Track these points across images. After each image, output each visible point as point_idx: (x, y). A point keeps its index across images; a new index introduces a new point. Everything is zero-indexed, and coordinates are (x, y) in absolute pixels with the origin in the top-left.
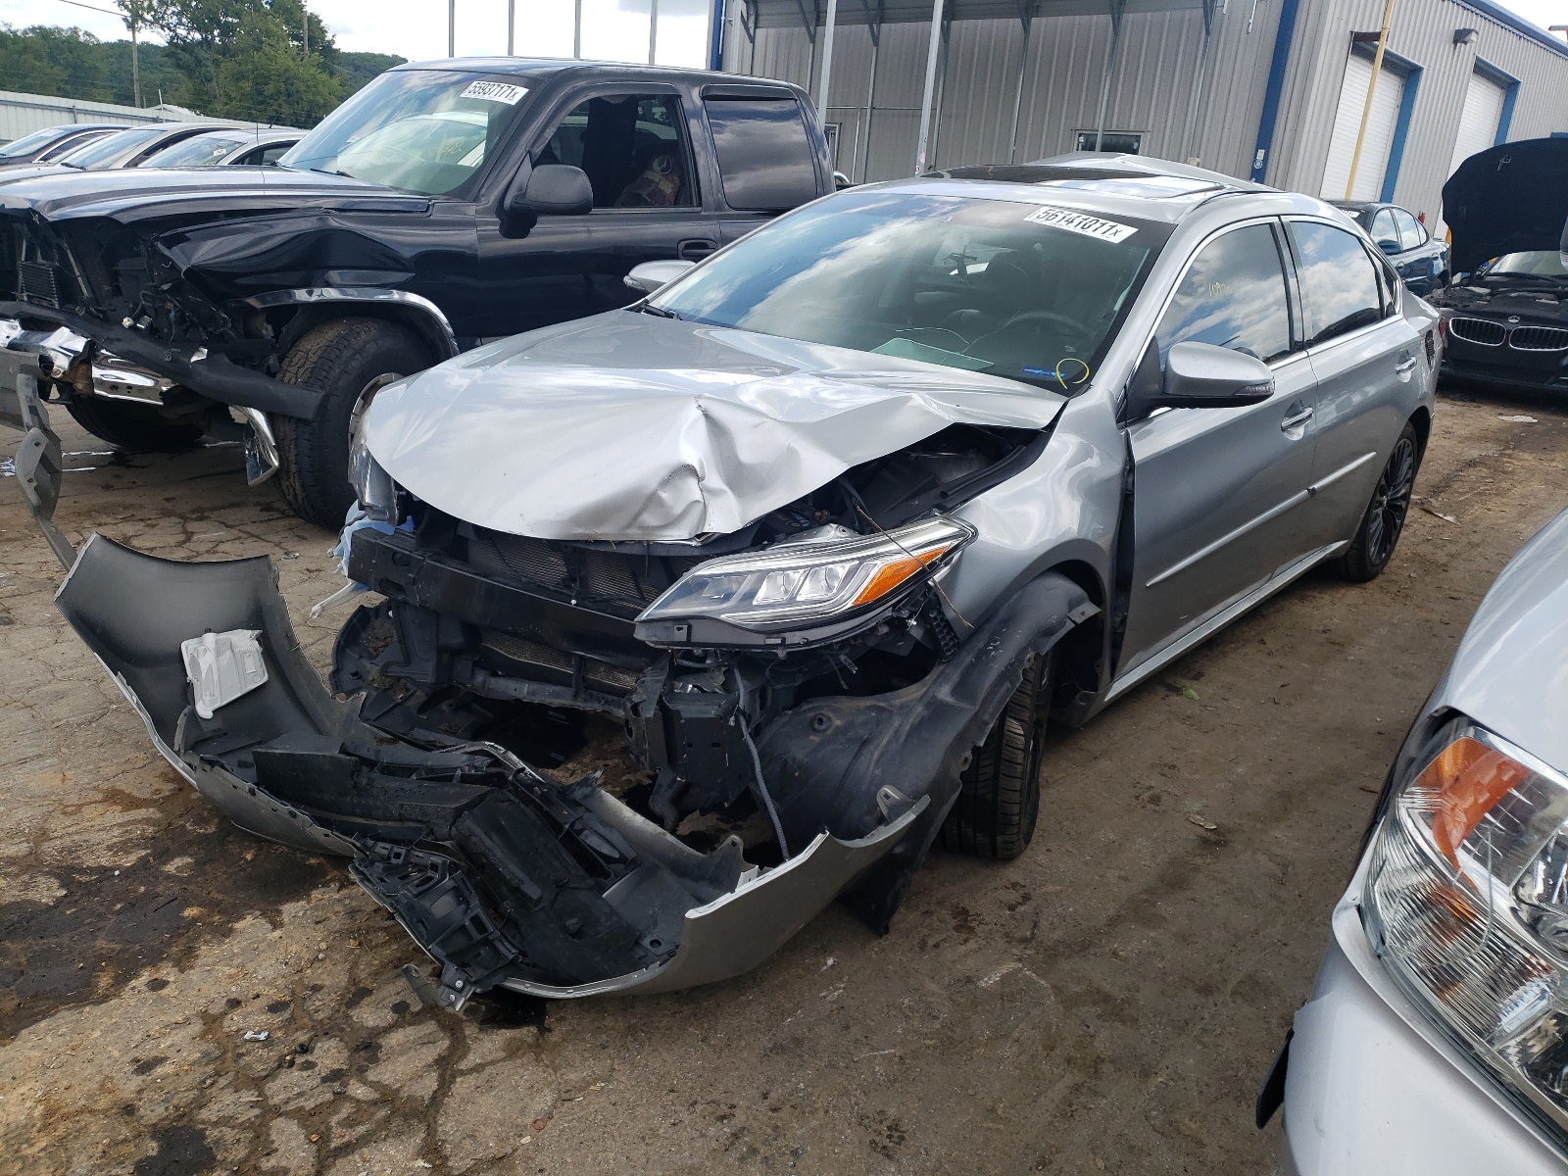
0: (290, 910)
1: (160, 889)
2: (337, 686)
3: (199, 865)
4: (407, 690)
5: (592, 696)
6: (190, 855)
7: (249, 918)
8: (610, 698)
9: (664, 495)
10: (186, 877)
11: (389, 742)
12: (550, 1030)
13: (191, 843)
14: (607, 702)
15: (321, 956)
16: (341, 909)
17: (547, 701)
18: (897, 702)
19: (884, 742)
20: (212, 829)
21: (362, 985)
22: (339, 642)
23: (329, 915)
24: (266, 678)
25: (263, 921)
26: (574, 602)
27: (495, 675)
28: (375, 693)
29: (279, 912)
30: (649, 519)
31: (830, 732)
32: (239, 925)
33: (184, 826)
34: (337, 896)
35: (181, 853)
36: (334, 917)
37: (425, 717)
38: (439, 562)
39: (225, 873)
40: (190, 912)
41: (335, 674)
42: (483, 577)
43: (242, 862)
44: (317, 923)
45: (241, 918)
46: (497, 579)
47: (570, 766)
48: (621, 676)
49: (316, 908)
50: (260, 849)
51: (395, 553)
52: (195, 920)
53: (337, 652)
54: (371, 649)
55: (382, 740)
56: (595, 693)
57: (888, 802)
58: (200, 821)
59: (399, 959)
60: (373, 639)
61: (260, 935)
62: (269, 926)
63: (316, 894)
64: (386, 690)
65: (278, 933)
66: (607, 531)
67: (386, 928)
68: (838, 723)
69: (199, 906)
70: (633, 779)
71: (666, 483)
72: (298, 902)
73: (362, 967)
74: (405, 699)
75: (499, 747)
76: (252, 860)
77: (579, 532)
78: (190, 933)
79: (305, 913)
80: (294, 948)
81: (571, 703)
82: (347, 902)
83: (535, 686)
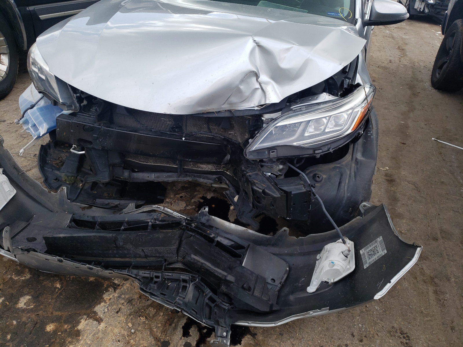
0: (100, 309)
1: (24, 319)
2: (50, 187)
3: (36, 298)
4: (82, 181)
5: (186, 175)
6: (27, 294)
7: (83, 321)
8: (196, 175)
9: (242, 87)
10: (33, 308)
11: (88, 208)
12: (256, 334)
13: (22, 287)
14: (194, 176)
15: (133, 331)
16: (123, 301)
17: (166, 180)
18: (344, 163)
19: (347, 181)
20: (28, 276)
21: (162, 340)
22: (40, 165)
23: (120, 306)
24: (15, 192)
25: (91, 321)
26: (184, 139)
27: (134, 171)
28: (69, 186)
29: (95, 313)
30: (233, 99)
31: (323, 181)
32: (80, 327)
33: (11, 278)
34: (116, 295)
35: (22, 295)
36: (123, 307)
37: (96, 192)
38: (109, 127)
39: (52, 299)
40: (50, 328)
41: (46, 181)
42: (135, 132)
43: (57, 290)
44: (117, 312)
45: (79, 322)
46: (141, 132)
47: (167, 200)
48: (201, 166)
49: (111, 305)
50: (61, 280)
51: (85, 125)
52: (55, 332)
53: (41, 169)
54: (55, 165)
55: (84, 208)
56: (188, 173)
57: (365, 208)
58: (19, 273)
59: (168, 320)
60: (53, 160)
61: (94, 329)
62: (95, 322)
63: (106, 297)
64: (73, 184)
65: (103, 325)
66: (213, 108)
67: (151, 305)
68: (324, 176)
69: (53, 322)
70: (196, 201)
71: (242, 81)
72: (100, 304)
73: (155, 330)
74: (83, 186)
75: (161, 207)
76: (61, 287)
77: (200, 109)
78: (58, 340)
79: (108, 309)
80: (116, 331)
81: (177, 179)
82: (123, 296)
83: (157, 174)
